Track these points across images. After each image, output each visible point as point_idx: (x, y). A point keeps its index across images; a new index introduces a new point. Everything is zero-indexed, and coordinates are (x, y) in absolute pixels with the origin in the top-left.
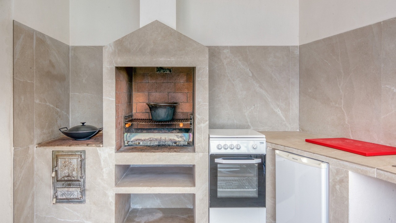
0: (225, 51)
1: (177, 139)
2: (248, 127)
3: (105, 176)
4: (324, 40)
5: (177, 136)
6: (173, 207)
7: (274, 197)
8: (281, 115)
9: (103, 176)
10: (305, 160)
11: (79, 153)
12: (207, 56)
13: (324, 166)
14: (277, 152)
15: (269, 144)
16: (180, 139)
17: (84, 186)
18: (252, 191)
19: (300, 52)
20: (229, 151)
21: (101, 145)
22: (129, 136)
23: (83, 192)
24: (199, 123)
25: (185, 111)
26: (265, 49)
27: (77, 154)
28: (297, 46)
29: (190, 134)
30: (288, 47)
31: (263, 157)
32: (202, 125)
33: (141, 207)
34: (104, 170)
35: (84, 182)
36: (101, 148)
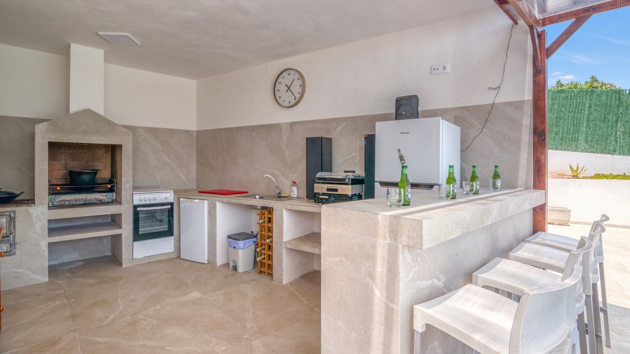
0: (140, 130)
1: (102, 198)
2: (159, 187)
3: (37, 230)
4: (211, 130)
5: (101, 195)
6: (91, 257)
7: (179, 229)
8: (184, 178)
9: (35, 230)
10: (197, 201)
11: (8, 213)
12: (131, 137)
13: (206, 201)
14: (181, 199)
15: (176, 196)
16: (104, 198)
17: (14, 240)
18: (164, 227)
19: (197, 136)
20: (147, 202)
21: (33, 205)
22: (54, 198)
23: (13, 245)
24: (125, 184)
25: (103, 177)
26: (172, 131)
27: (5, 214)
28: (195, 131)
29: (114, 193)
30: (188, 131)
31: (172, 204)
32: (127, 185)
33: (57, 263)
34: (37, 225)
35: (14, 237)
36: (33, 208)
